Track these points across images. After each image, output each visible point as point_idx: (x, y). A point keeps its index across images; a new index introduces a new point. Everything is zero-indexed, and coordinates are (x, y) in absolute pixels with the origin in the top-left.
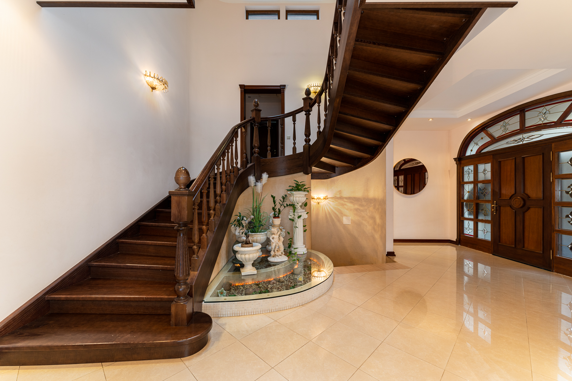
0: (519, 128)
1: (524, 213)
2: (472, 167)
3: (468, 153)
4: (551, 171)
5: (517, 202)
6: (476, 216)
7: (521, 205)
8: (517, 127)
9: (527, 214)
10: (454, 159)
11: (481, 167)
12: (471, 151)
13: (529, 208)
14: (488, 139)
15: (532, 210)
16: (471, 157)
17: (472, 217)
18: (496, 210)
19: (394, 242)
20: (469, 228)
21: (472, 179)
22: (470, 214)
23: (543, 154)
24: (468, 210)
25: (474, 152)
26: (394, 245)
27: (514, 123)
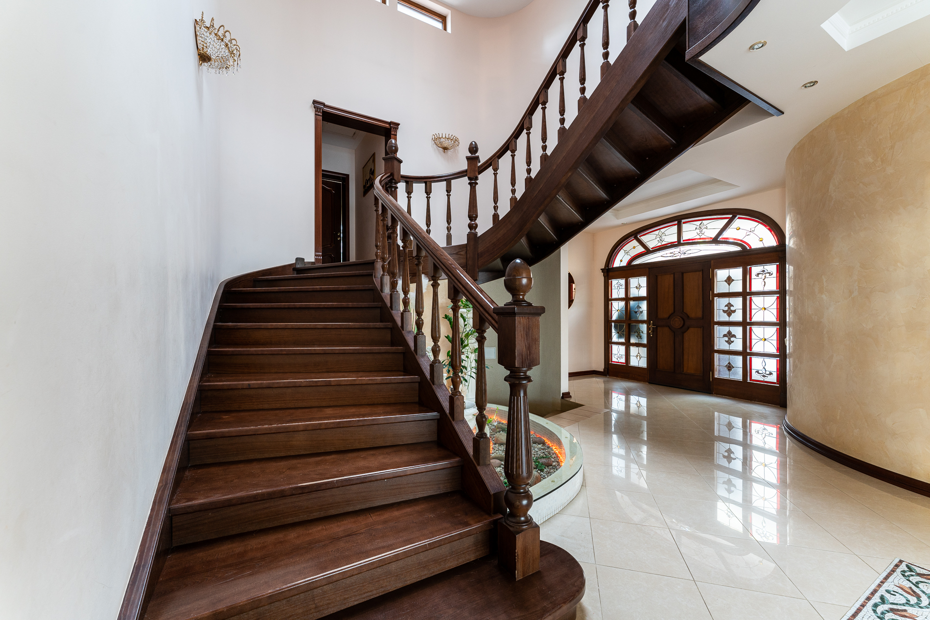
0: (676, 240)
1: (683, 333)
2: (623, 281)
3: (617, 264)
4: (711, 290)
5: (677, 323)
6: (628, 340)
7: (681, 326)
8: (674, 239)
9: (686, 335)
10: (601, 269)
11: (634, 282)
12: (621, 261)
13: (688, 328)
14: (641, 249)
15: (691, 330)
16: (620, 269)
17: (623, 340)
18: (653, 331)
19: (569, 377)
20: (618, 354)
21: (623, 295)
22: (620, 337)
23: (703, 270)
24: (618, 333)
25: (624, 264)
26: (569, 380)
27: (670, 234)
